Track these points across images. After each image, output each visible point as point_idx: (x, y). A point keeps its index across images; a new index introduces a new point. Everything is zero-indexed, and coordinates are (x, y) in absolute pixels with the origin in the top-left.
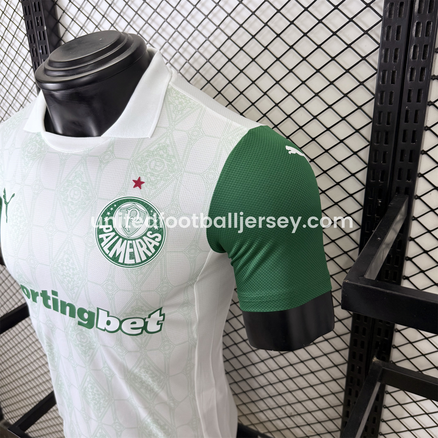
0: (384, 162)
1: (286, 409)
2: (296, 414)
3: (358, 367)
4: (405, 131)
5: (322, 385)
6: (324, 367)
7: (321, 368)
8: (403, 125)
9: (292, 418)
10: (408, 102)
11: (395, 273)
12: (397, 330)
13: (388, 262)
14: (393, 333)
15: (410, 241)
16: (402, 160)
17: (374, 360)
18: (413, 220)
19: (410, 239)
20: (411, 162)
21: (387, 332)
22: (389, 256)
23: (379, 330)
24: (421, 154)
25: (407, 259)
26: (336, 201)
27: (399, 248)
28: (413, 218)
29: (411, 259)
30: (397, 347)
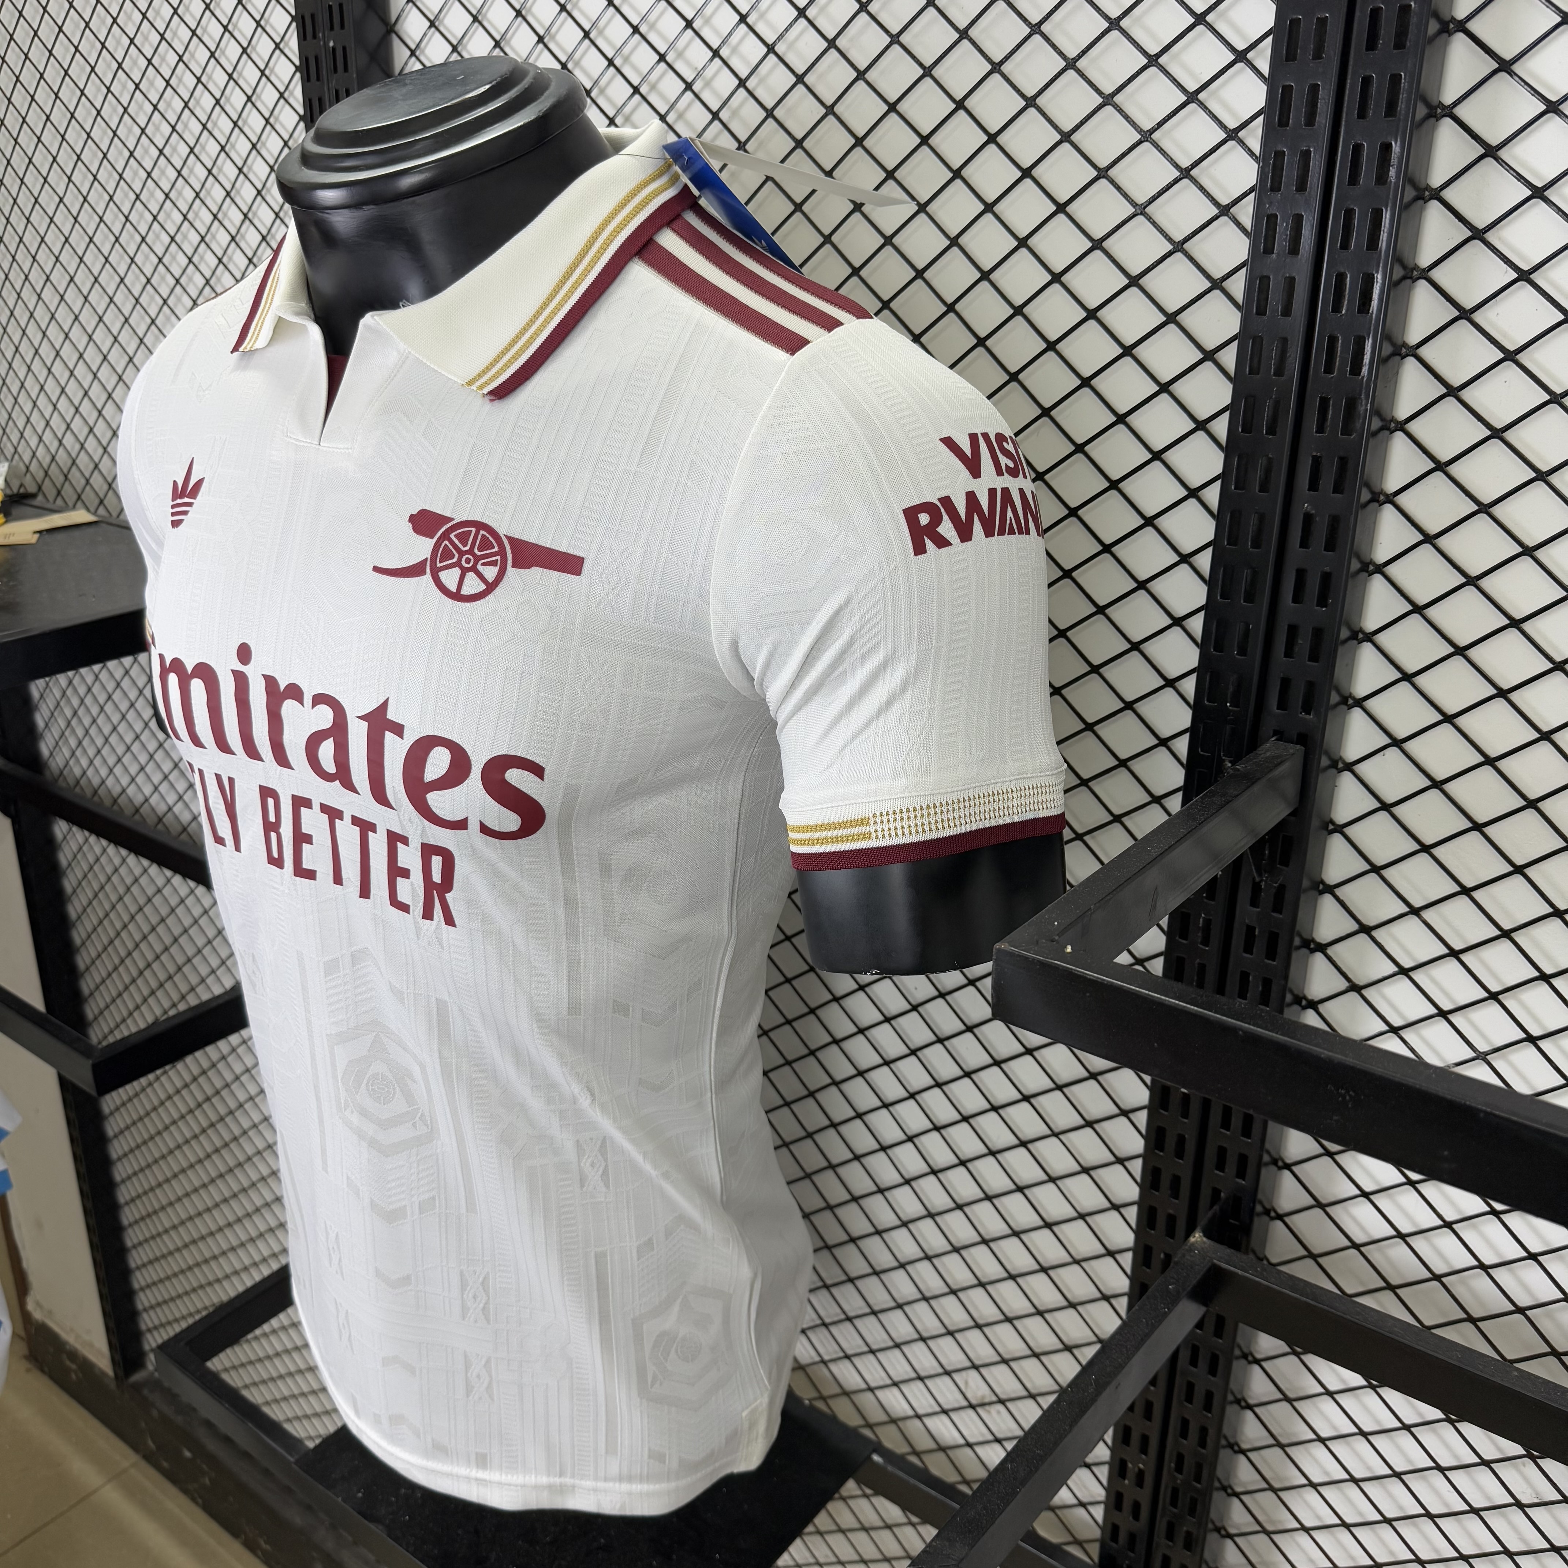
0: (1243, 651)
1: (966, 1383)
2: (994, 1399)
3: (1162, 1256)
4: (1301, 576)
5: (1072, 1311)
6: (1078, 1257)
7: (1070, 1260)
8: (1296, 555)
9: (979, 1410)
10: (1309, 490)
11: (1267, 983)
12: (1280, 1164)
13: (1248, 949)
14: (1260, 1165)
15: (1321, 893)
16: (1289, 653)
17: (1192, 1239)
18: (1331, 832)
19: (1321, 887)
20: (1316, 661)
21: (1243, 1160)
22: (1250, 930)
23: (1222, 1153)
24: (1355, 642)
25: (1312, 946)
26: (1123, 756)
27: (1278, 907)
28: (1331, 827)
29: (1322, 948)
30: (1280, 1217)
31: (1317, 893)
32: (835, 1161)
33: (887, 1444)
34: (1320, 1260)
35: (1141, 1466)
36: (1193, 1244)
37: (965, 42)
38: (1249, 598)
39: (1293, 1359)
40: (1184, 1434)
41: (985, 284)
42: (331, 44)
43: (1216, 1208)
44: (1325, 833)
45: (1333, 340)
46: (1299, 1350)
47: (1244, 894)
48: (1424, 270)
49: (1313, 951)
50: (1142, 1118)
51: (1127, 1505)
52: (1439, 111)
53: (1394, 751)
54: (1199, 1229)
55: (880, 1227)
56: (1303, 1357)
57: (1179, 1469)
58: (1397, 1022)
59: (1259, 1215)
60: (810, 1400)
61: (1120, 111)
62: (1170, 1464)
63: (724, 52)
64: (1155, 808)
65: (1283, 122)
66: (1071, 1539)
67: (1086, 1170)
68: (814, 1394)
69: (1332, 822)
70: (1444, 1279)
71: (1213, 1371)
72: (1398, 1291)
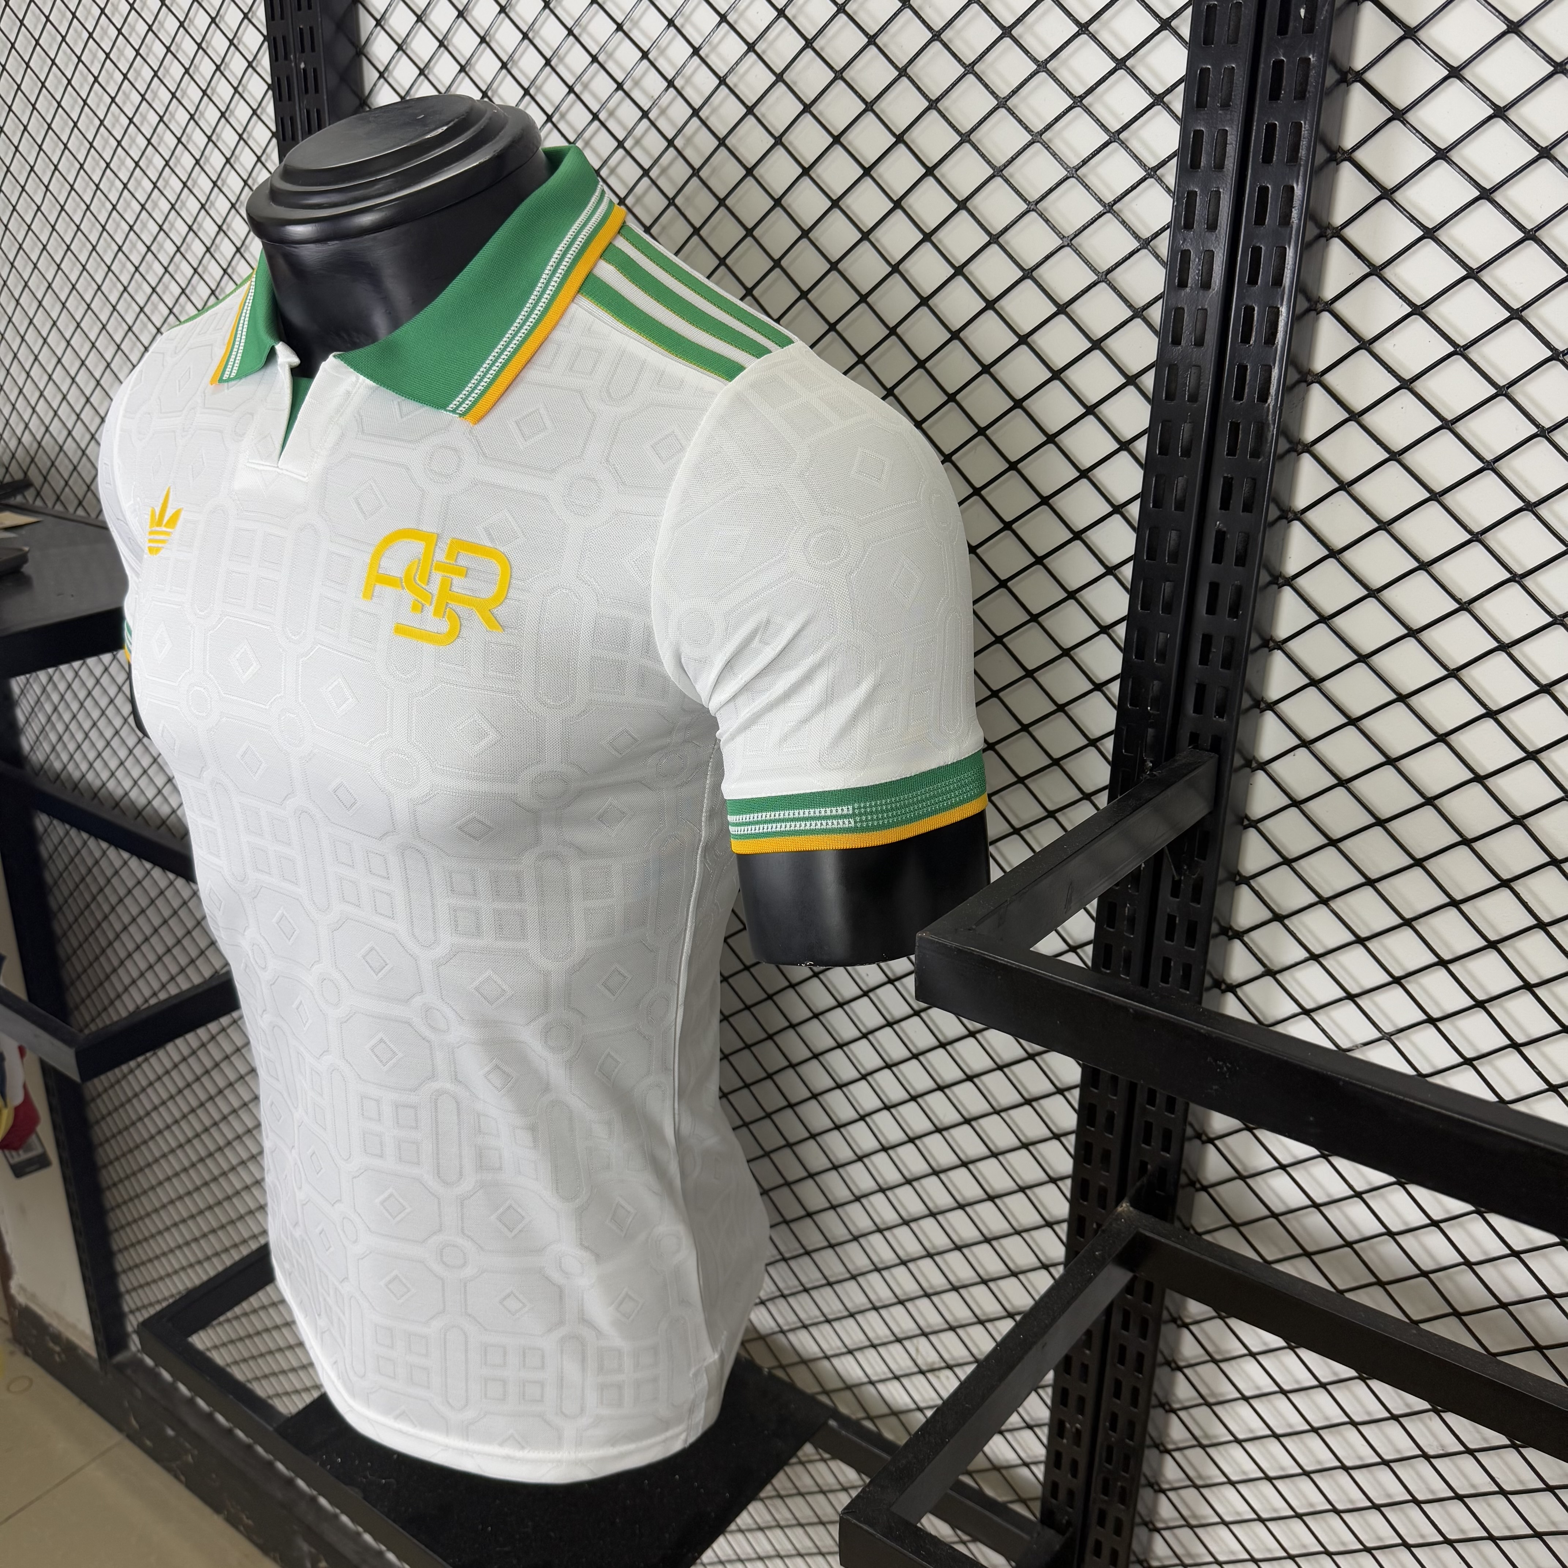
0: (1161, 659)
1: (917, 1350)
2: (943, 1364)
4: (1214, 588)
5: (1013, 1280)
6: (1018, 1228)
7: (1012, 1231)
8: (1209, 569)
9: (929, 1375)
10: (1221, 508)
11: (1187, 969)
12: (1204, 1138)
13: (1170, 936)
14: (1183, 1139)
15: (1238, 884)
16: (1204, 660)
17: (1119, 1209)
18: (1246, 827)
19: (1238, 878)
20: (1229, 669)
21: (1167, 1136)
22: (1171, 919)
23: (1148, 1127)
24: (1266, 650)
25: (1230, 933)
26: (1056, 755)
27: (1196, 898)
28: (1246, 822)
29: (1240, 935)
30: (1205, 1189)
31: (1233, 884)
32: (792, 1140)
33: (844, 1410)
34: (1242, 1229)
35: (1078, 1426)
36: (1120, 1214)
37: (904, 80)
38: (1168, 608)
39: (1219, 1322)
40: (1117, 1394)
41: (924, 310)
42: (302, 66)
43: (1145, 1179)
44: (1241, 828)
45: (1243, 369)
46: (1223, 1314)
47: (1165, 887)
48: (1326, 303)
49: (1231, 938)
50: (1075, 1096)
51: (1066, 1462)
52: (1339, 155)
53: (1303, 751)
54: (1126, 1199)
55: (835, 1203)
56: (1228, 1320)
57: (1113, 1427)
58: (1309, 1005)
59: (1183, 1187)
60: (770, 1369)
61: (1048, 148)
62: (1104, 1423)
63: (678, 83)
64: (1086, 804)
65: (1195, 164)
66: (1015, 1497)
67: (1025, 1146)
68: (774, 1363)
69: (1247, 817)
70: (1355, 1246)
71: (1144, 1336)
72: (1314, 1257)
